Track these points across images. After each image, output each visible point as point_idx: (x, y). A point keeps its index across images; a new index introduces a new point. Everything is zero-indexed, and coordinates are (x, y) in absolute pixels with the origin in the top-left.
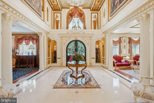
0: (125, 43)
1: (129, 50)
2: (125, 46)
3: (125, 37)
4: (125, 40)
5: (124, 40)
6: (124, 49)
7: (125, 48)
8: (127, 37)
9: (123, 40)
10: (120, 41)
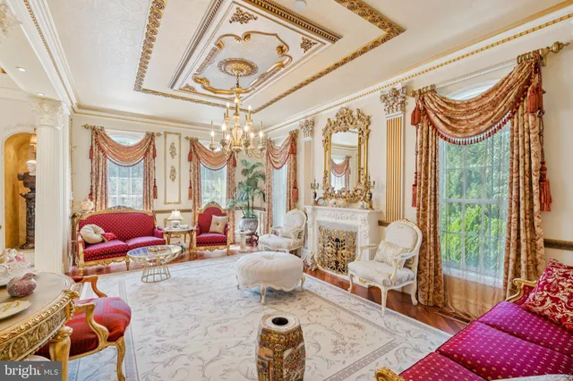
0: (177, 157)
1: (191, 187)
2: (173, 171)
3: (177, 137)
4: (177, 146)
5: (172, 147)
6: (169, 180)
7: (173, 180)
8: (183, 136)
9: (168, 147)
10: (148, 150)
